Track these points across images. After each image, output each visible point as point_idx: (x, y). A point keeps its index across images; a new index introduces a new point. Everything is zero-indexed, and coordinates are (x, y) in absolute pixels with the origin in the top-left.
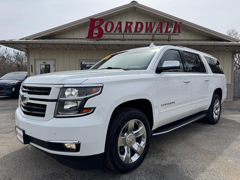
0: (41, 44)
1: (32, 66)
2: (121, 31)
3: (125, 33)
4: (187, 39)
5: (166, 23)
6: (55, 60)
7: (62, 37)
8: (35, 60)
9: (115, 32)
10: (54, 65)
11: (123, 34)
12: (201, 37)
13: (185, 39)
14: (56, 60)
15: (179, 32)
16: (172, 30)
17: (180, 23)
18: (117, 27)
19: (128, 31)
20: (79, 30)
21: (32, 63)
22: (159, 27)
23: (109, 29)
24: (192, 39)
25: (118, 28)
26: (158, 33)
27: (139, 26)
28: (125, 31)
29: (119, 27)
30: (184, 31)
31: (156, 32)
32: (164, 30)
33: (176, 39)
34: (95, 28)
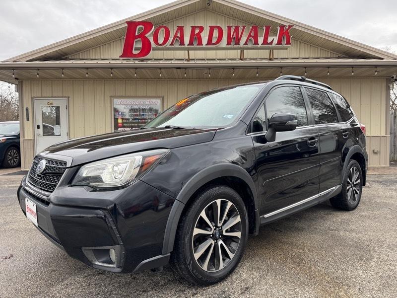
0: (38, 69)
1: (27, 109)
2: (182, 43)
3: (190, 46)
4: (304, 57)
5: (264, 28)
6: (69, 97)
7: (81, 58)
8: (32, 98)
9: (172, 44)
10: (67, 107)
11: (188, 50)
12: (329, 53)
13: (301, 57)
14: (71, 99)
15: (288, 43)
16: (276, 39)
17: (290, 27)
18: (175, 36)
19: (195, 43)
20: (110, 45)
21: (27, 104)
22: (252, 35)
23: (161, 41)
24: (314, 57)
25: (178, 37)
26: (250, 45)
27: (216, 34)
28: (191, 43)
29: (179, 35)
30: (299, 42)
31: (246, 43)
32: (261, 40)
33: (284, 57)
34: (136, 39)
